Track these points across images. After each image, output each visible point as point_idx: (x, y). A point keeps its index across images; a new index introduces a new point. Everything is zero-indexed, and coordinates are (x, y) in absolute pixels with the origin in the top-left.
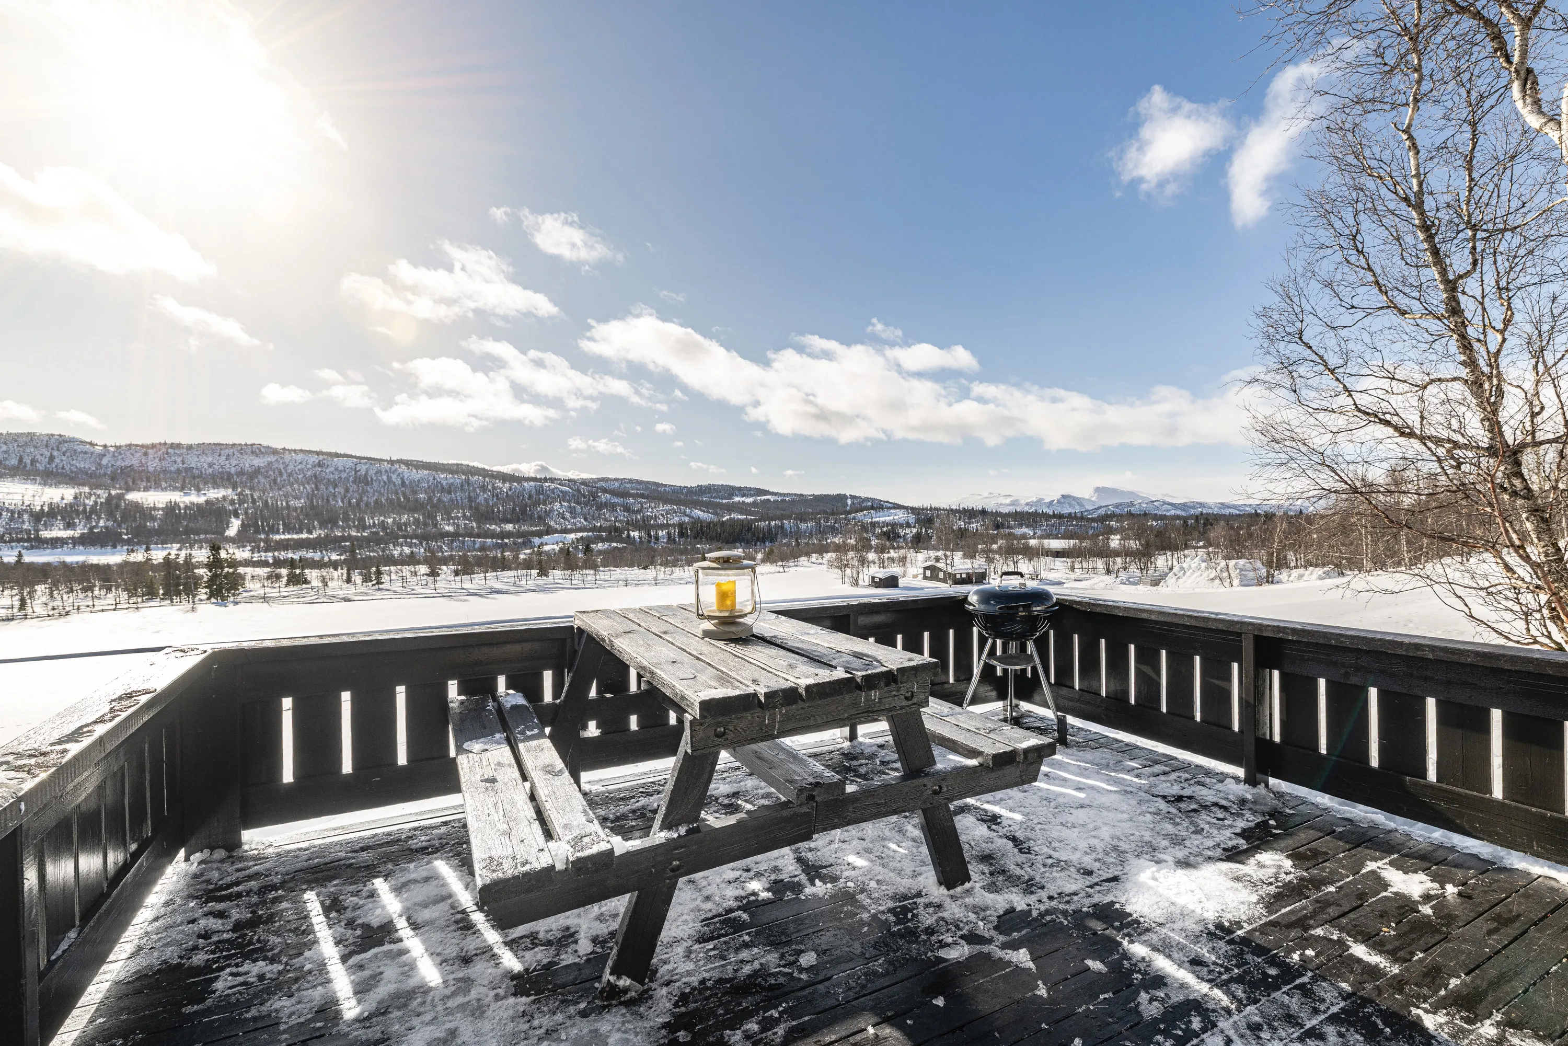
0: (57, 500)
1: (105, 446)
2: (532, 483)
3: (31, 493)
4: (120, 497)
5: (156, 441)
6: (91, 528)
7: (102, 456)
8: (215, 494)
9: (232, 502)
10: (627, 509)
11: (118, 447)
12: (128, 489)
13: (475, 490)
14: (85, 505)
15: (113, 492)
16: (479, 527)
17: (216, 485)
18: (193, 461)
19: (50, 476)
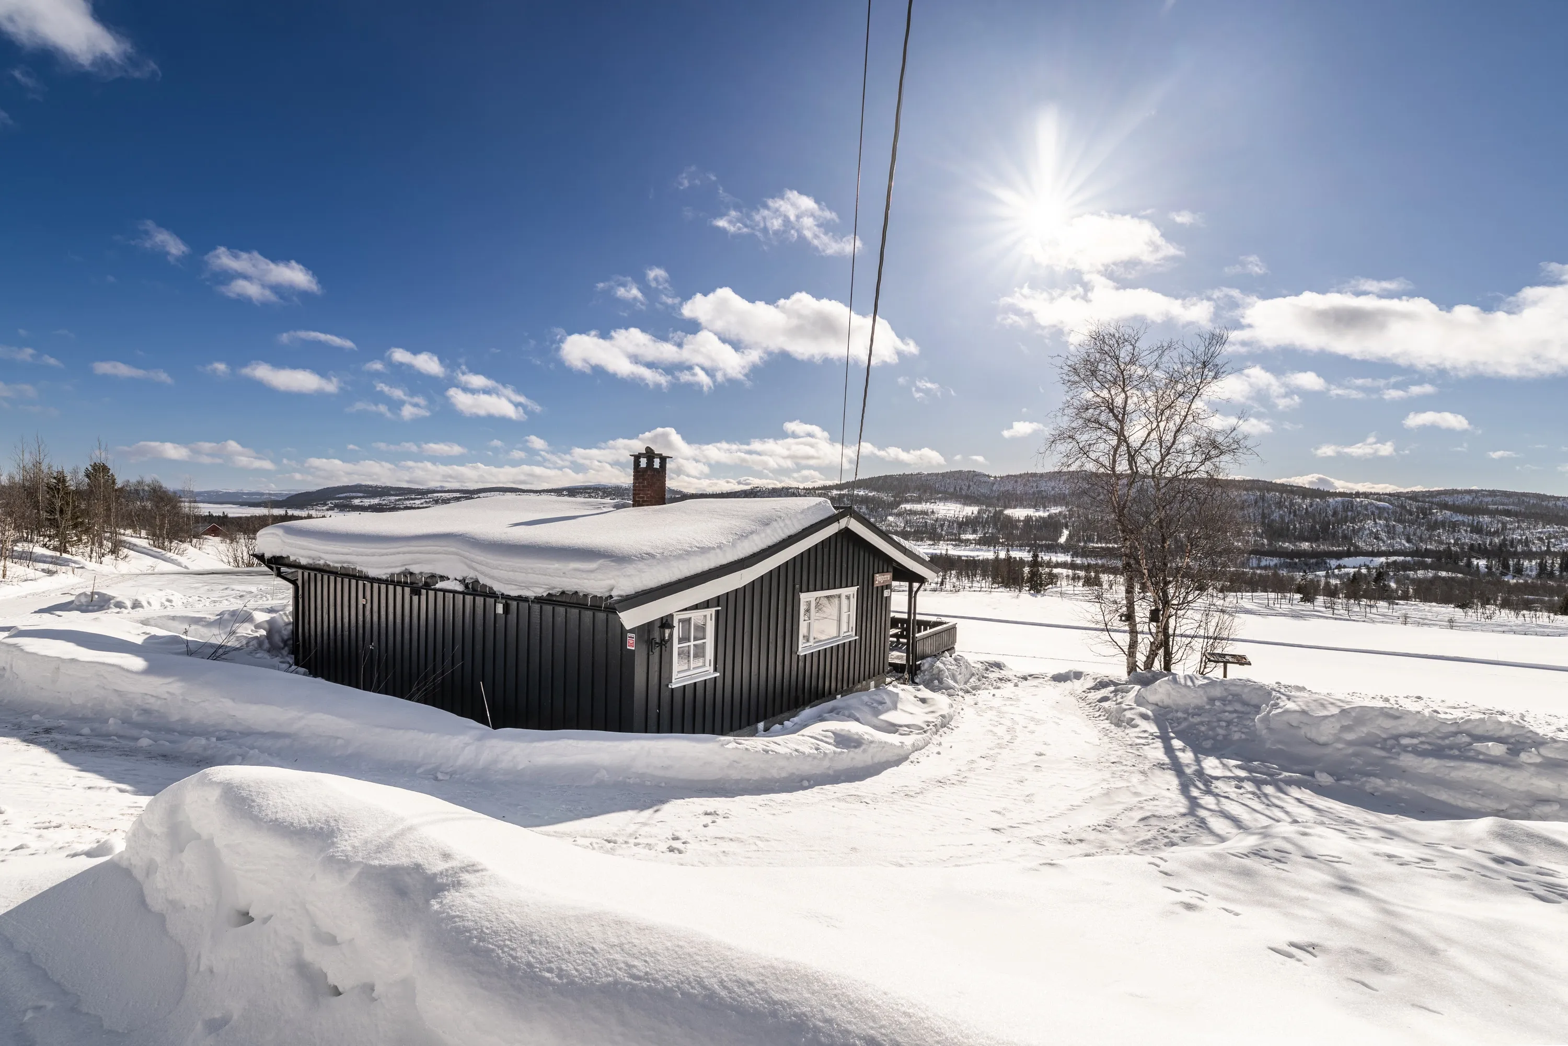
0: (970, 514)
1: (995, 477)
2: (1339, 499)
3: (958, 509)
4: (1001, 512)
5: (1022, 472)
6: (985, 534)
7: (993, 484)
8: (1055, 510)
9: (1065, 517)
10: (1477, 529)
11: (1002, 478)
12: (1006, 507)
13: (1270, 506)
14: (983, 518)
15: (997, 509)
16: (1270, 544)
17: (1056, 504)
18: (1045, 486)
19: (967, 500)
